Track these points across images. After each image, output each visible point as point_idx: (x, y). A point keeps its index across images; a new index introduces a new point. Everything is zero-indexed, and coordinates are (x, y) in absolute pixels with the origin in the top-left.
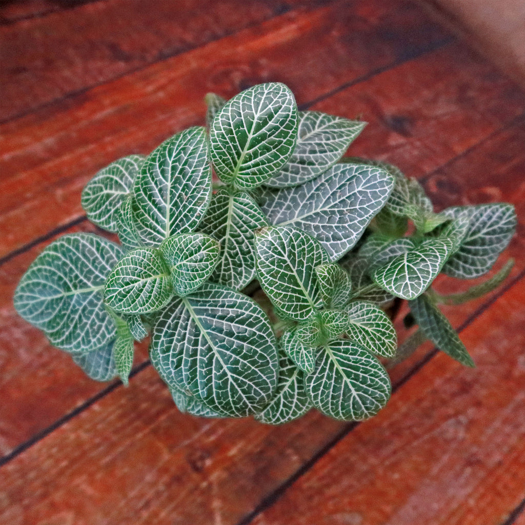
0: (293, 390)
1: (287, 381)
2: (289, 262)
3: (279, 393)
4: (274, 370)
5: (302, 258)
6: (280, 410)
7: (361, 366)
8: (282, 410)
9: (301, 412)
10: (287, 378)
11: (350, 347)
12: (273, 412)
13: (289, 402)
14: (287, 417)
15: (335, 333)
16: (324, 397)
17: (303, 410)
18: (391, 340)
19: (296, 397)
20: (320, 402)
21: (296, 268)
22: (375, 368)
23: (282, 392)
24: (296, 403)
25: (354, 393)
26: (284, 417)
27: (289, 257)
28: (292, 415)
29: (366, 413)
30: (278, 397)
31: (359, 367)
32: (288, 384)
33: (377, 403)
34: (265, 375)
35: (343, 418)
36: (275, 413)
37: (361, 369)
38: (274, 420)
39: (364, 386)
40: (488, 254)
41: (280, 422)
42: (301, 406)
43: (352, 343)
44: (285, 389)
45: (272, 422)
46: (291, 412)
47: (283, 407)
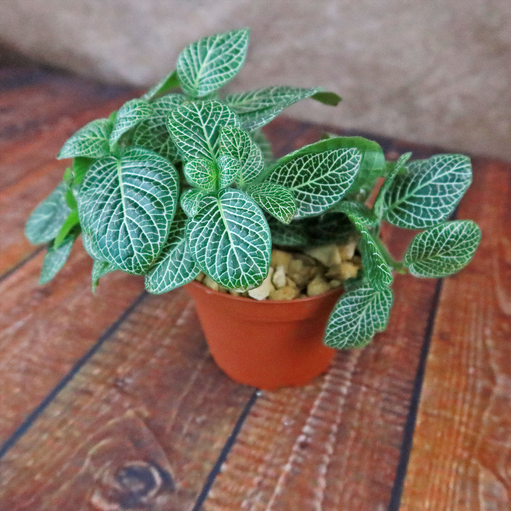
0: (183, 251)
1: (180, 240)
2: (200, 117)
3: (169, 252)
4: (167, 220)
5: (214, 118)
6: (166, 272)
7: (245, 217)
8: (168, 271)
9: (186, 279)
11: (238, 199)
12: (159, 275)
13: (176, 263)
14: (172, 283)
16: (201, 243)
17: (188, 278)
18: (286, 208)
19: (184, 258)
21: (206, 124)
22: (258, 221)
23: (172, 252)
24: (182, 266)
25: (233, 246)
26: (168, 283)
27: (202, 113)
28: (176, 280)
29: (243, 276)
30: (167, 257)
31: (242, 219)
32: (179, 244)
33: (256, 264)
34: (156, 222)
35: (219, 277)
36: (161, 276)
37: (244, 221)
38: (159, 285)
39: (243, 239)
40: (441, 205)
41: (164, 289)
42: (187, 271)
43: (240, 194)
44: (176, 248)
45: (157, 289)
46: (176, 276)
47: (169, 269)
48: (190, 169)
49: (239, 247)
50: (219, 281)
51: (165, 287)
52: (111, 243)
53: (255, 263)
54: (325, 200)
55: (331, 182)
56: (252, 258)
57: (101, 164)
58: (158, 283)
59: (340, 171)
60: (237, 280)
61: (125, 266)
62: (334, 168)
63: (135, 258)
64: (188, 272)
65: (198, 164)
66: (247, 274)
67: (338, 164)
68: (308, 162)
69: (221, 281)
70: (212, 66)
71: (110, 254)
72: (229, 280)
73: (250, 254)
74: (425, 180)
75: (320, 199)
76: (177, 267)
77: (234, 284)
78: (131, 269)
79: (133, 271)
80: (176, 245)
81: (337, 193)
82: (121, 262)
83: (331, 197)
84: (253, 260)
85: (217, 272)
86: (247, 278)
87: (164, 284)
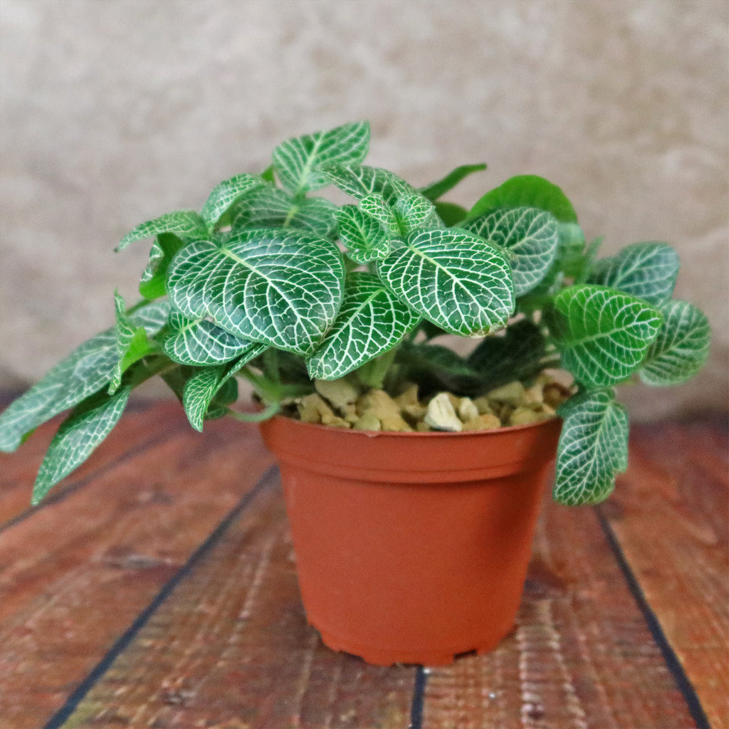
0: (369, 315)
1: (358, 306)
3: (346, 320)
4: (337, 279)
6: (349, 343)
7: (460, 250)
8: (352, 343)
9: (384, 346)
10: (359, 303)
11: (441, 237)
12: (337, 351)
13: (362, 329)
14: (362, 355)
15: (416, 219)
16: (409, 281)
17: (387, 344)
19: (373, 322)
20: (403, 289)
22: (481, 249)
23: (351, 319)
24: (374, 331)
25: (456, 280)
26: (356, 356)
28: (368, 350)
29: (482, 312)
30: (344, 327)
31: (459, 252)
32: (359, 309)
33: (496, 296)
34: (322, 280)
35: (446, 319)
36: (341, 349)
37: (460, 253)
38: (340, 364)
39: (469, 270)
40: (655, 290)
41: (351, 366)
42: (382, 337)
43: (442, 232)
44: (356, 315)
45: (338, 369)
46: (367, 345)
47: (353, 337)
48: (368, 205)
49: (466, 279)
50: (447, 325)
51: (351, 363)
52: (255, 311)
53: (494, 295)
54: (524, 277)
55: (529, 252)
56: (488, 289)
57: (195, 249)
58: (337, 361)
59: (538, 237)
60: (474, 318)
61: (283, 340)
62: (531, 233)
63: (299, 326)
64: (385, 338)
65: (376, 199)
66: (487, 308)
67: (535, 229)
68: (501, 220)
69: (449, 325)
70: (324, 157)
71: (255, 327)
72: (461, 321)
73: (485, 285)
74: (626, 268)
75: (518, 275)
76: (365, 334)
77: (470, 326)
78: (293, 343)
79: (297, 345)
80: (354, 311)
81: (538, 268)
82: (276, 334)
83: (530, 273)
84: (490, 291)
85: (442, 313)
86: (488, 315)
87: (350, 360)
